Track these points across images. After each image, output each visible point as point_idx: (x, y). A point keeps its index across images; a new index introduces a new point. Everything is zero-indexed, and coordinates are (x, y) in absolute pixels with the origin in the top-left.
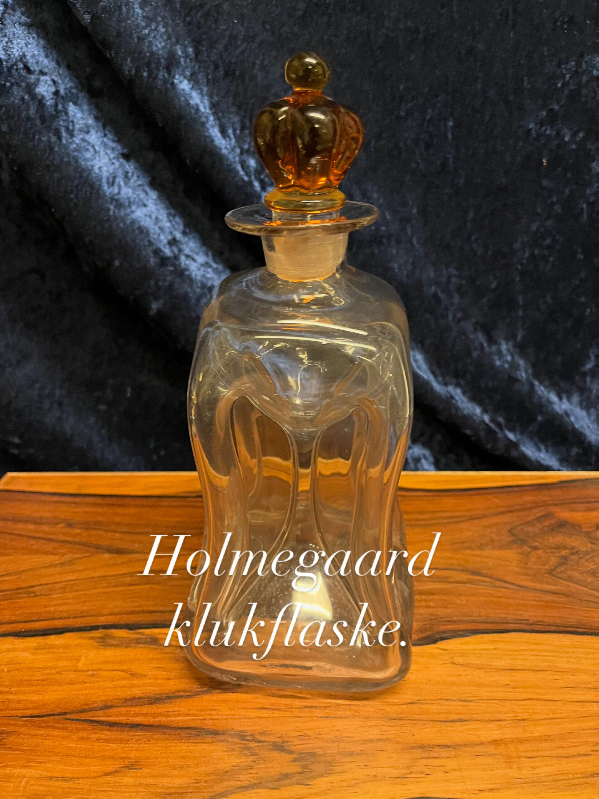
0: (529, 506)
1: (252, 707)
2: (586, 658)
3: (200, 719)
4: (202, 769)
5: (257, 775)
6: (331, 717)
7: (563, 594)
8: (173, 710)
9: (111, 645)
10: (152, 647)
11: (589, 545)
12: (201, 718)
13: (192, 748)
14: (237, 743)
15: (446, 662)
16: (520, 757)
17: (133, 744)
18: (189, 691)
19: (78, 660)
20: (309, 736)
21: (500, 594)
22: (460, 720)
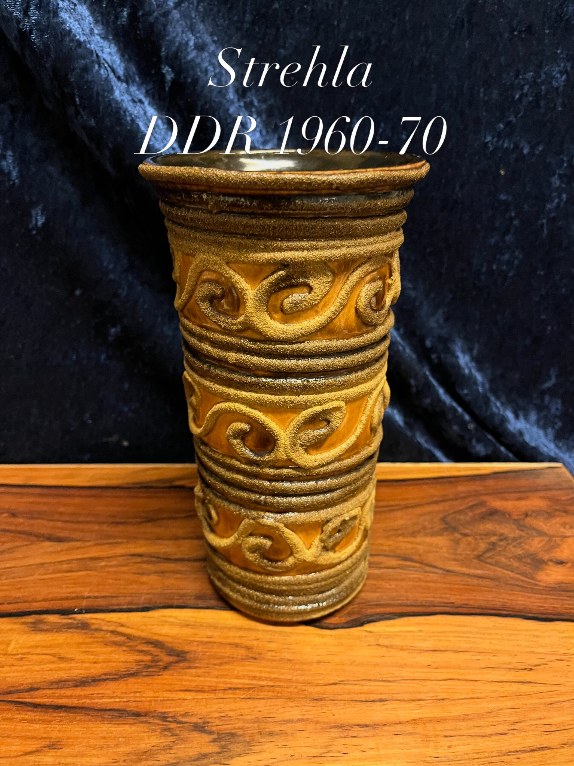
0: (462, 495)
1: (176, 689)
2: (508, 640)
3: (124, 702)
4: (122, 749)
5: (176, 755)
6: (254, 698)
7: (490, 578)
8: (97, 692)
9: (41, 630)
10: (83, 631)
11: (517, 532)
12: (125, 700)
13: (113, 729)
14: (158, 724)
15: (372, 644)
16: (437, 736)
17: (56, 725)
18: (115, 675)
19: (8, 644)
20: (230, 717)
21: (428, 579)
22: (381, 700)
